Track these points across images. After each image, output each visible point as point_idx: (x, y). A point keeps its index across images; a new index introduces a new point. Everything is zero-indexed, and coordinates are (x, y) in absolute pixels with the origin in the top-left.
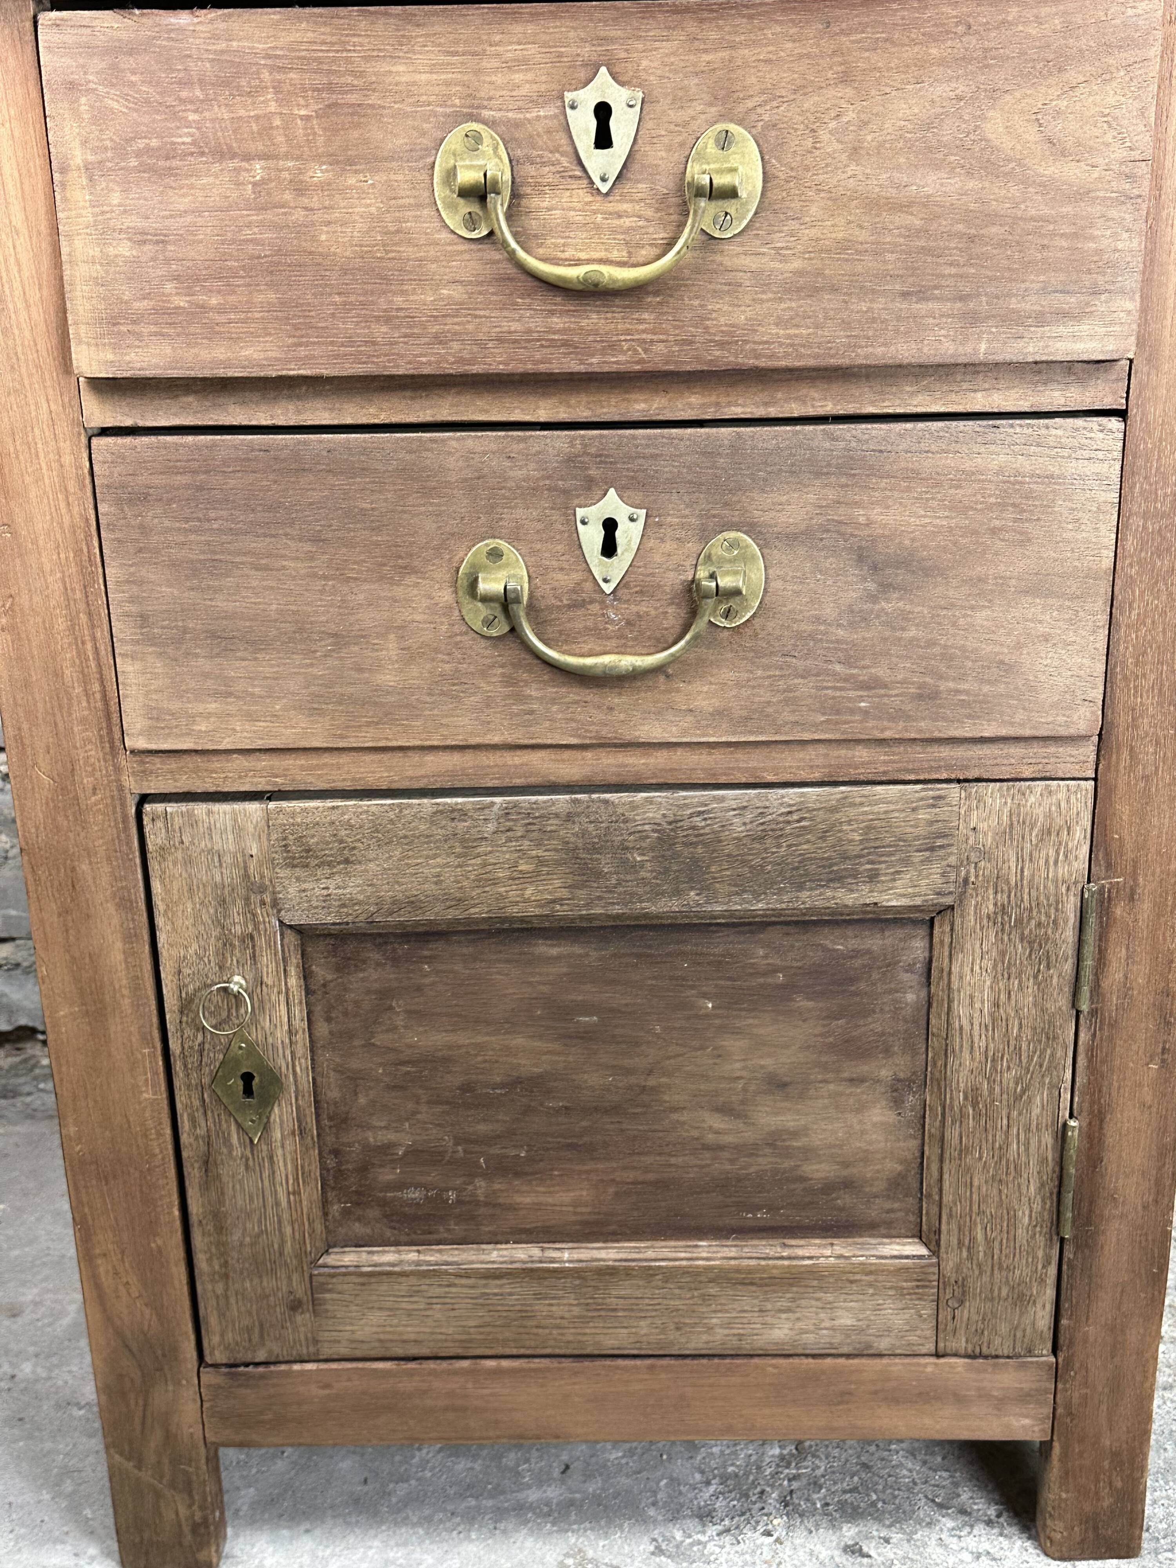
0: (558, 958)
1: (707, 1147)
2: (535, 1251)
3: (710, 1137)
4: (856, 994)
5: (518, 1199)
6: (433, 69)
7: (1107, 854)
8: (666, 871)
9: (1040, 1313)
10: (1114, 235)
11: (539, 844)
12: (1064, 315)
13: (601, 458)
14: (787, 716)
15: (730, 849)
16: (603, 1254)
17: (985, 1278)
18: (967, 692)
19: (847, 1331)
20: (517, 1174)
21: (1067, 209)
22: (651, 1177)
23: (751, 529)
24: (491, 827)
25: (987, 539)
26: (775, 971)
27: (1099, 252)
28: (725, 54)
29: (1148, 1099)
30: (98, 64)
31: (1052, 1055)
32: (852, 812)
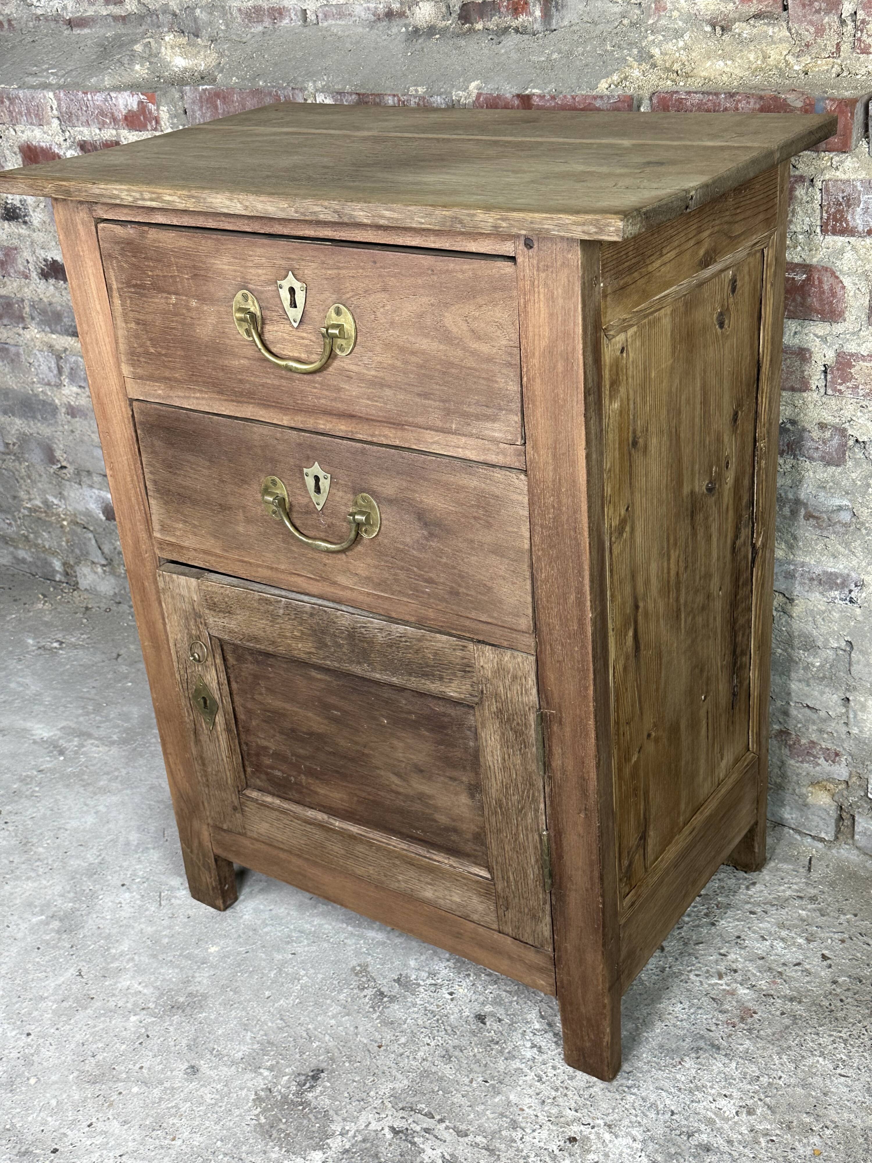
0: (321, 680)
1: (392, 791)
2: (325, 817)
3: (394, 787)
4: (447, 735)
5: (319, 790)
6: (229, 264)
7: (546, 697)
8: (353, 651)
9: (545, 928)
10: (506, 382)
11: (301, 625)
12: (488, 418)
13: (312, 447)
14: (395, 588)
15: (378, 647)
16: (351, 828)
17: (517, 900)
18: (471, 596)
19: (458, 905)
20: (317, 778)
21: (484, 366)
22: (371, 797)
23: (374, 494)
24: (281, 611)
25: (472, 521)
26: (410, 713)
27: (500, 389)
28: (336, 271)
29: (581, 832)
30: (117, 248)
31: (533, 794)
32: (428, 644)
